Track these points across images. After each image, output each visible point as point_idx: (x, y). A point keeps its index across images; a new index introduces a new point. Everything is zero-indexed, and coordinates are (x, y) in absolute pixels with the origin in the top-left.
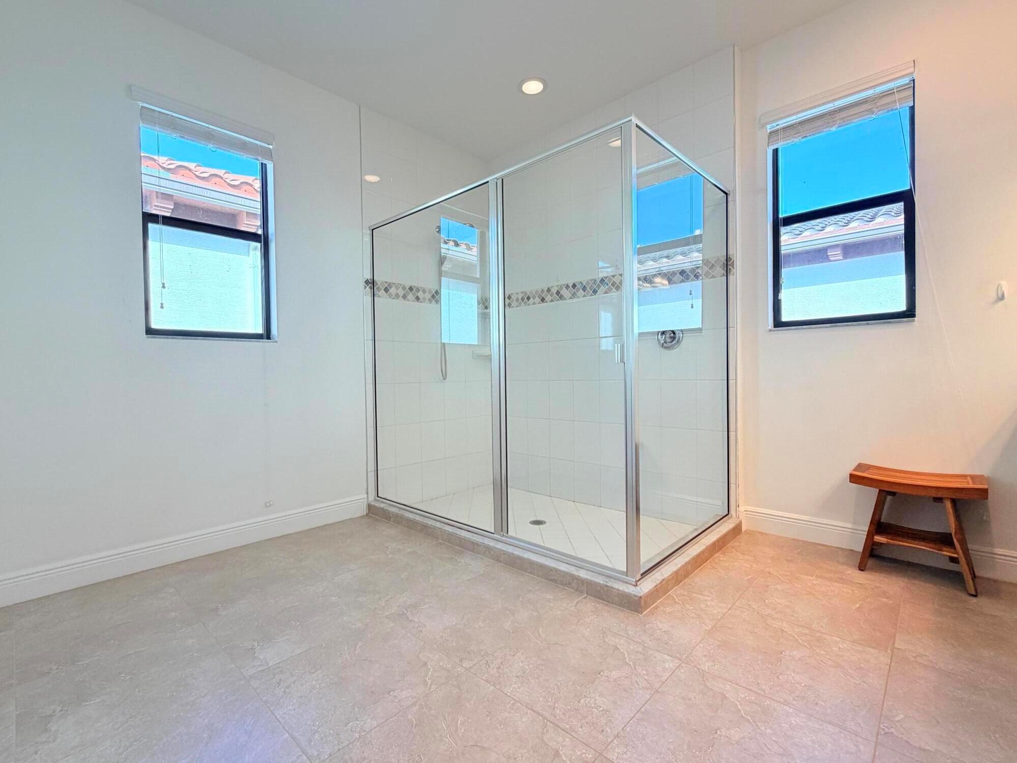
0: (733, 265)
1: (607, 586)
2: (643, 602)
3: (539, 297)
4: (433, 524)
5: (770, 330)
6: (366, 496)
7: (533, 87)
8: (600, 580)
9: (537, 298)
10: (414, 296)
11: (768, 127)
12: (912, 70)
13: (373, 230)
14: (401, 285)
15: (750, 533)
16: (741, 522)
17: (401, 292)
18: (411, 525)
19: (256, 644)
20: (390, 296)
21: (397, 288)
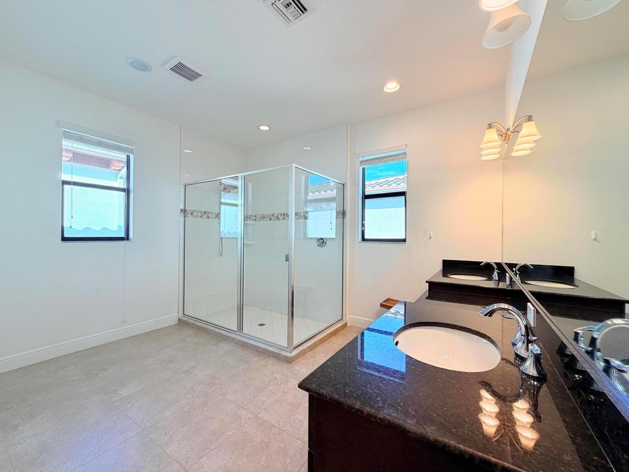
0: (345, 214)
1: (279, 353)
2: (292, 359)
3: (269, 218)
4: (210, 328)
5: (359, 242)
6: (177, 314)
7: (264, 128)
8: (277, 351)
9: (268, 218)
10: (206, 216)
11: (360, 158)
12: (405, 148)
13: (185, 186)
14: (199, 211)
15: (350, 327)
16: (347, 323)
17: (200, 214)
18: (200, 329)
19: (117, 388)
20: (194, 217)
21: (197, 212)
